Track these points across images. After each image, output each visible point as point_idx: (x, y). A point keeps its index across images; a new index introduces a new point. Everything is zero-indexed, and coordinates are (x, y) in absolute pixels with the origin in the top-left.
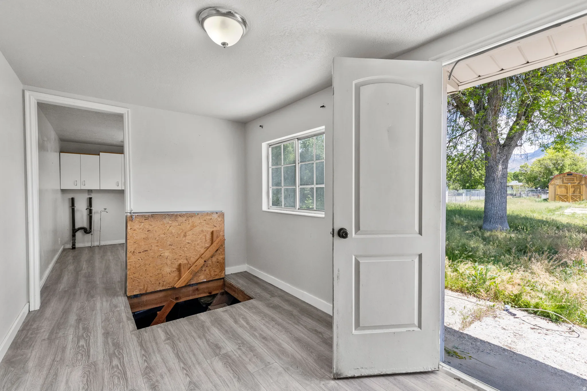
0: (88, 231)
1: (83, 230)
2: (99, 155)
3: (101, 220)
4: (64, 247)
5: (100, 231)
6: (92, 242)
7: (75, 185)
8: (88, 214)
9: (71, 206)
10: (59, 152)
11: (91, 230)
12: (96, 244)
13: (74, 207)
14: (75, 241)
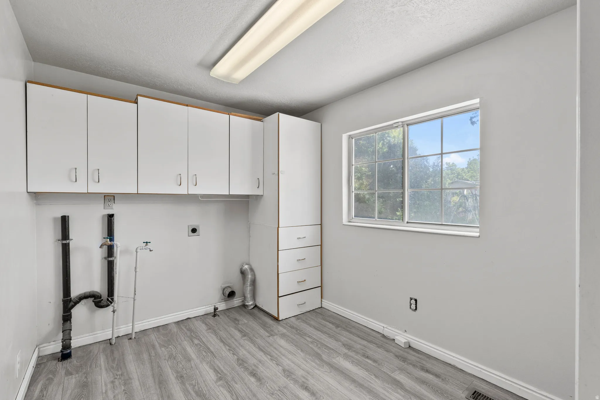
0: (104, 303)
1: (90, 300)
2: (137, 103)
3: (138, 270)
4: (39, 353)
5: (134, 300)
6: (115, 328)
7: (72, 181)
8: (104, 256)
9: (60, 238)
10: (24, 79)
11: (113, 299)
12: (124, 330)
13: (67, 241)
14: (70, 334)
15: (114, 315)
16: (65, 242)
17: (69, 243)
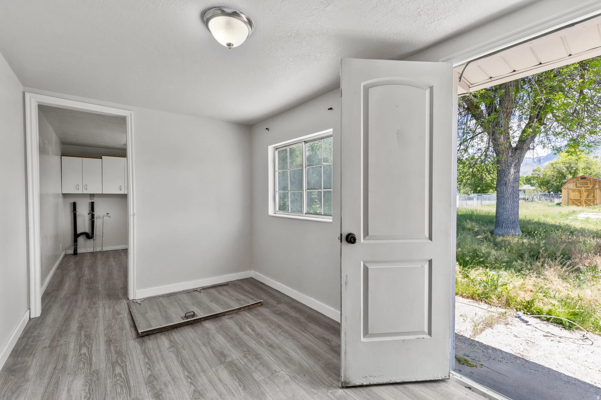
0: (90, 236)
1: (85, 235)
2: (101, 158)
3: (104, 224)
4: (65, 253)
5: (102, 237)
6: (95, 248)
7: (77, 189)
8: (90, 219)
9: (73, 210)
10: (60, 155)
11: (93, 236)
12: (98, 249)
13: (76, 212)
14: (77, 246)
15: (94, 241)
16: (74, 212)
17: (76, 213)
